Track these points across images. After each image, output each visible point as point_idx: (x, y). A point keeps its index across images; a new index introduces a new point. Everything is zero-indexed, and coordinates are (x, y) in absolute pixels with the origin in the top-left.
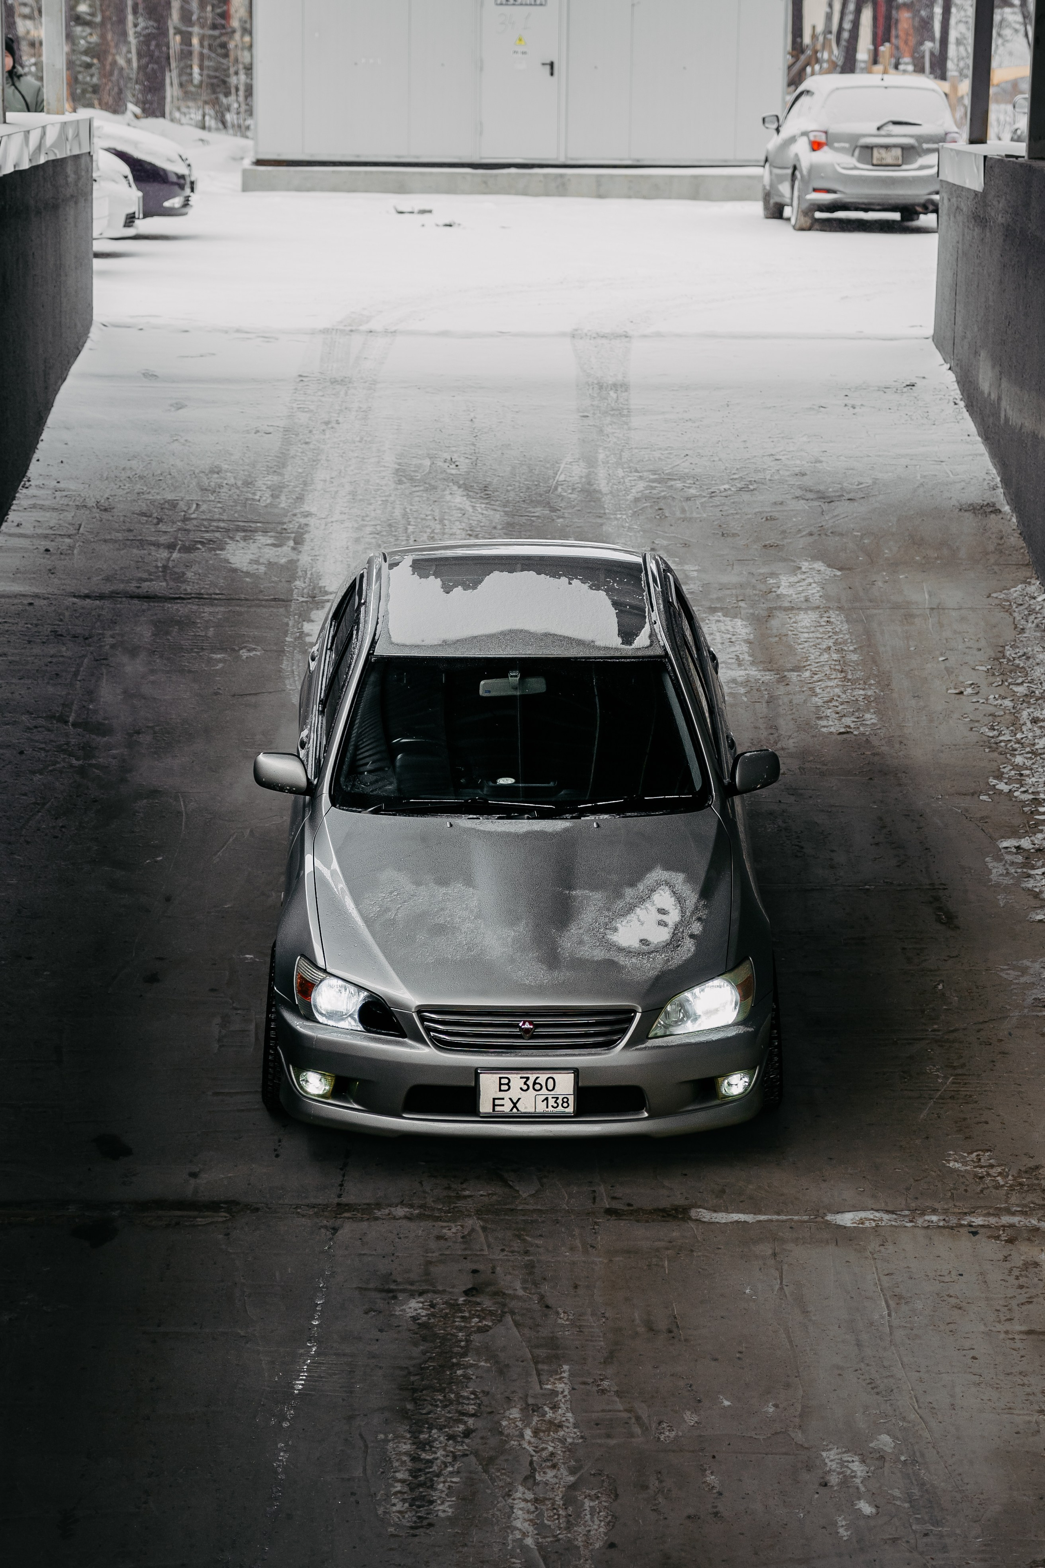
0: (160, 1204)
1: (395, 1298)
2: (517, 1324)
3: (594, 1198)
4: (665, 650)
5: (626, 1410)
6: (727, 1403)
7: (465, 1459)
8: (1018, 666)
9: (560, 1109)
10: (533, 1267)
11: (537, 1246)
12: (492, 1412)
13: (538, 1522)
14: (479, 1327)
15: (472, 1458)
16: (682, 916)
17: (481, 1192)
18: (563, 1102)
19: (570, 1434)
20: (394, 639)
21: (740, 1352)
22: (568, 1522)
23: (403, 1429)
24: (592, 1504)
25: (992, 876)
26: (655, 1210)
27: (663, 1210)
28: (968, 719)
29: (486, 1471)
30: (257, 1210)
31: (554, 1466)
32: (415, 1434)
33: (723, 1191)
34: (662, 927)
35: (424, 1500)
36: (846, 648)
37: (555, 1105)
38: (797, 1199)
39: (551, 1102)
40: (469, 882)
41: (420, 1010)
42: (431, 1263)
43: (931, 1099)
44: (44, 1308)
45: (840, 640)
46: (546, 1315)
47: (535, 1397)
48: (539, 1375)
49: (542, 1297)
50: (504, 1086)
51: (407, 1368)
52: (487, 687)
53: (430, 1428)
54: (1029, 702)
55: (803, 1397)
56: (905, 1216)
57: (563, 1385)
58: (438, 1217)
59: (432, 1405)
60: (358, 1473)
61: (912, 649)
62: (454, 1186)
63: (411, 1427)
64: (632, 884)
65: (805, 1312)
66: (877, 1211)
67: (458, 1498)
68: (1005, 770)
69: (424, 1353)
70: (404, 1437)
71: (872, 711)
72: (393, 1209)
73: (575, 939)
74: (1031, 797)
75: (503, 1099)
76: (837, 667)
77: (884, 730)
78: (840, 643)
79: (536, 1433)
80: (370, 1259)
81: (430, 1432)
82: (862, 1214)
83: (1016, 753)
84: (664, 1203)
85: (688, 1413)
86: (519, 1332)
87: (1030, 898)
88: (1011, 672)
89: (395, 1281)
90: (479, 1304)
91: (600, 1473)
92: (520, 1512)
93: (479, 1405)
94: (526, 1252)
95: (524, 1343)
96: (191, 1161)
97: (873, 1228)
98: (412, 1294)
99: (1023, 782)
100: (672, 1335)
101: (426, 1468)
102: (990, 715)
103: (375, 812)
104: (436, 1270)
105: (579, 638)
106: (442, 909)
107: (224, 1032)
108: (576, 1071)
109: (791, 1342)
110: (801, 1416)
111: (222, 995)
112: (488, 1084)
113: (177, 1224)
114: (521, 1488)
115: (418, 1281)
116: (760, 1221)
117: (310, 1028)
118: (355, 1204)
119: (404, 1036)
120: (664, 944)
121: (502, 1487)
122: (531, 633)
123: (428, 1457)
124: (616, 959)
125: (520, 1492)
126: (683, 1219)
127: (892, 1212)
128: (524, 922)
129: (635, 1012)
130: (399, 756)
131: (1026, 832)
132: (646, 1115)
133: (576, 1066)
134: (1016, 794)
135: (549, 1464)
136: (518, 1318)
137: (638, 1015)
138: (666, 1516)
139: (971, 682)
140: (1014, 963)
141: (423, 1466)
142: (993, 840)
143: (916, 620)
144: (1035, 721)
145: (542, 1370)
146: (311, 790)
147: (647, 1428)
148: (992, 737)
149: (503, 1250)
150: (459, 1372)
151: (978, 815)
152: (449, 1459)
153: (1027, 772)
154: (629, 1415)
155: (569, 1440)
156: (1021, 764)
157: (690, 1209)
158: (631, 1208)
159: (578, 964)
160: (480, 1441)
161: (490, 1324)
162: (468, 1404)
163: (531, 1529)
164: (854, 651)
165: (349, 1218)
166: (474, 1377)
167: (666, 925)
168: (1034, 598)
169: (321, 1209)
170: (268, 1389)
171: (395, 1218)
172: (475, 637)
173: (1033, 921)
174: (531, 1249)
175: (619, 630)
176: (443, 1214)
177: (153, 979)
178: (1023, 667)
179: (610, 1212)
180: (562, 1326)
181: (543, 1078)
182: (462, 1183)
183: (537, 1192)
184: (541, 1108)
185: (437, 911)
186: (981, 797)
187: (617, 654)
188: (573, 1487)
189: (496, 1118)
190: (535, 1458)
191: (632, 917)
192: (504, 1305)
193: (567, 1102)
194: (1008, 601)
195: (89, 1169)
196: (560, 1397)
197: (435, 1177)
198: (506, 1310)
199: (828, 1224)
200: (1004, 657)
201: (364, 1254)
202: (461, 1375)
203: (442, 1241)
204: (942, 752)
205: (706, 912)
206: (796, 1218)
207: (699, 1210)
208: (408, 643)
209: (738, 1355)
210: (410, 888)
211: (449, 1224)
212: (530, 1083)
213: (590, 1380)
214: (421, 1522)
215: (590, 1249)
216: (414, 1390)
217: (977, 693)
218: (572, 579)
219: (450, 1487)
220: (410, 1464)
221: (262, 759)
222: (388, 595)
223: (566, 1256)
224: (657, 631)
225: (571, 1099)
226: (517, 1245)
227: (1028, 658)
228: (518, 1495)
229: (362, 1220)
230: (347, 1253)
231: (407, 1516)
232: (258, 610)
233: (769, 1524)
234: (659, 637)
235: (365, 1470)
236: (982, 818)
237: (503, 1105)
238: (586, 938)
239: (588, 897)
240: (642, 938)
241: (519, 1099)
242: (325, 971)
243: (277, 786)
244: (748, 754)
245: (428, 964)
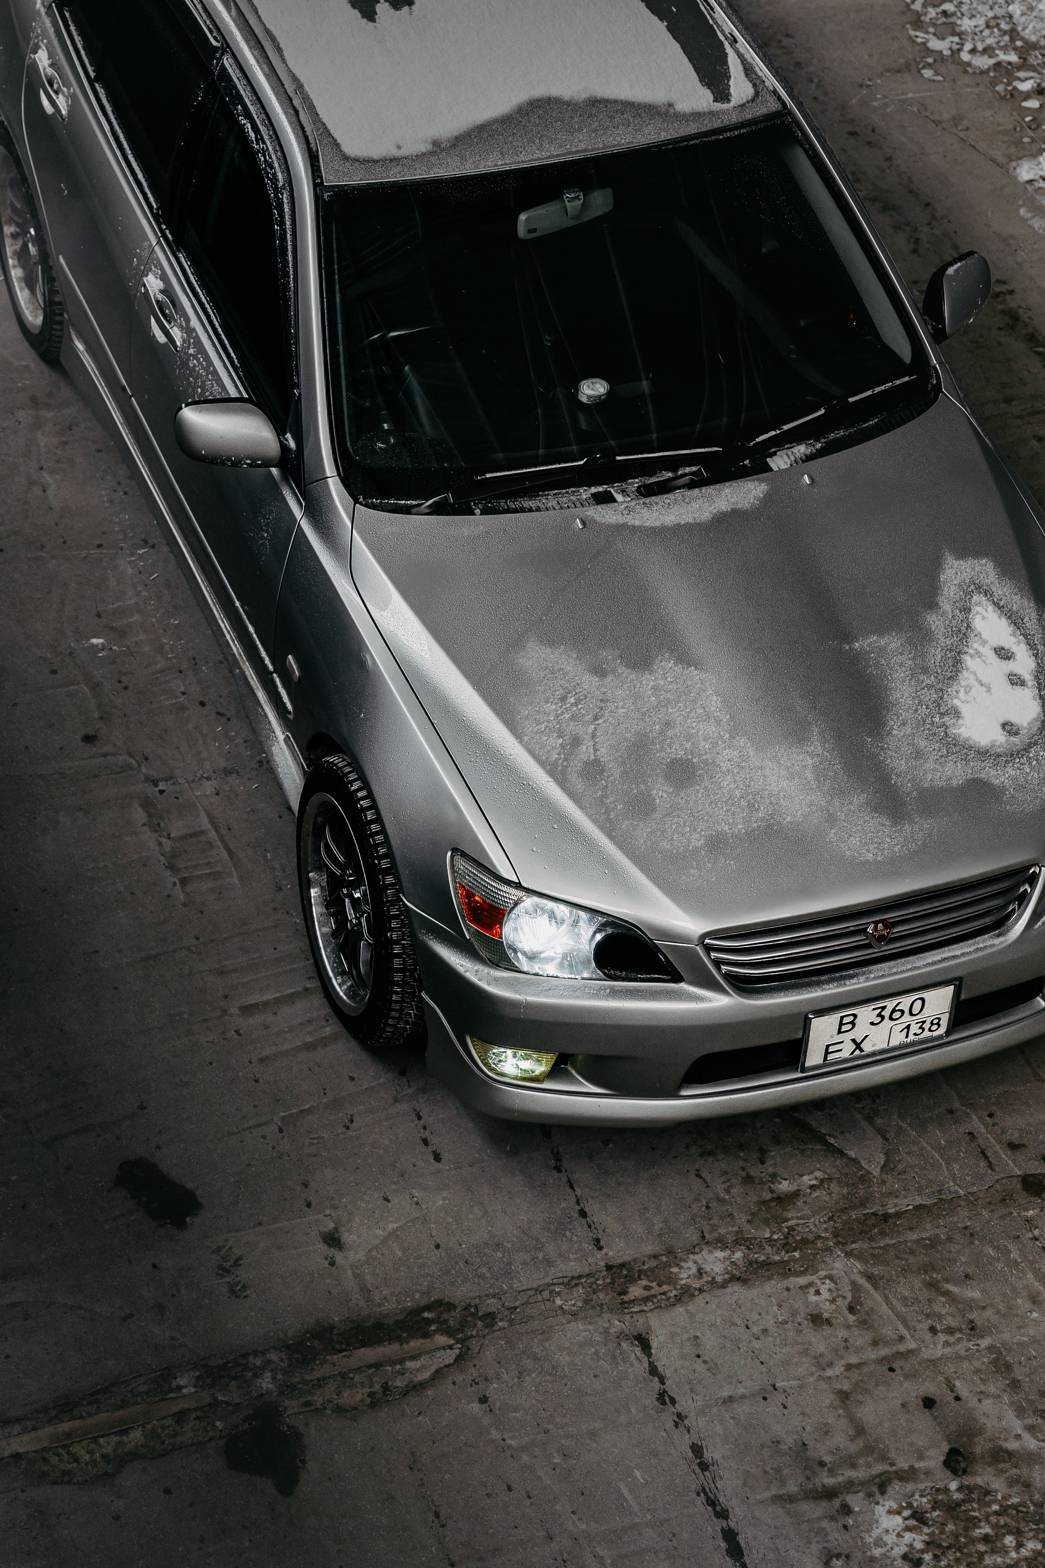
3: (985, 1154)
4: (780, 98)
9: (927, 1034)
10: (1008, 1365)
11: (980, 1307)
16: (1035, 656)
17: (806, 1179)
18: (933, 1024)
20: (346, 146)
30: (492, 1316)
34: (1018, 689)
37: (920, 1031)
39: (915, 1029)
40: (685, 659)
41: (705, 939)
42: (845, 1394)
50: (847, 1026)
52: (530, 223)
58: (780, 1263)
62: (753, 1171)
64: (931, 602)
68: (918, 8)
72: (698, 1257)
73: (906, 750)
74: (990, 60)
75: (842, 1042)
80: (746, 1408)
89: (822, 1464)
90: (989, 1493)
94: (973, 1327)
96: (308, 1204)
98: (871, 1494)
99: (959, 30)
103: (438, 510)
105: (649, 102)
106: (668, 725)
107: (166, 843)
108: (958, 981)
112: (823, 1030)
113: (385, 1387)
115: (856, 1455)
117: (507, 983)
118: (635, 1261)
119: (678, 979)
120: (1039, 724)
122: (568, 103)
124: (984, 776)
128: (816, 730)
129: (1039, 866)
132: (1043, 1003)
133: (957, 971)
134: (965, 57)
137: (1043, 871)
142: (1002, 168)
149: (934, 1330)
151: (946, 114)
159: (933, 800)
165: (645, 1302)
167: (1023, 683)
169: (590, 1289)
172: (482, 128)
174: (975, 1317)
176: (783, 1254)
179: (1030, 1186)
181: (905, 1002)
183: (887, 1156)
184: (898, 1038)
185: (662, 732)
187: (717, 124)
189: (828, 1068)
191: (966, 677)
193: (938, 1022)
195: (154, 1265)
201: (730, 1399)
203: (828, 1330)
208: (376, 154)
210: (589, 682)
211: (808, 1279)
212: (886, 1013)
221: (191, 416)
224: (748, 57)
225: (946, 1018)
226: (945, 1310)
229: (668, 1300)
234: (760, 74)
236: (954, 119)
237: (841, 1050)
238: (923, 744)
239: (882, 650)
240: (1002, 721)
241: (866, 1037)
242: (518, 886)
243: (229, 459)
244: (951, 271)
245: (697, 850)
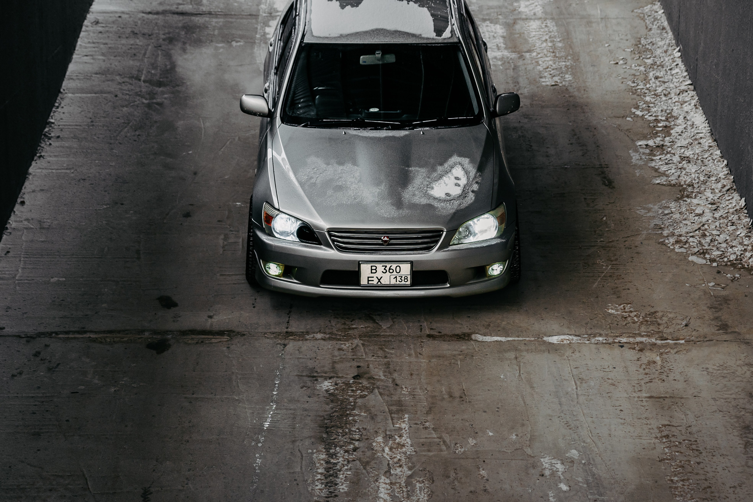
0: (193, 332)
1: (317, 380)
2: (381, 394)
3: (421, 329)
4: (459, 39)
5: (438, 438)
6: (491, 434)
7: (354, 462)
8: (648, 49)
9: (403, 282)
10: (389, 364)
11: (392, 354)
12: (368, 439)
13: (392, 494)
14: (361, 395)
15: (358, 462)
16: (468, 181)
17: (362, 326)
18: (405, 279)
19: (409, 450)
20: (315, 34)
21: (498, 408)
22: (408, 494)
23: (321, 447)
24: (420, 485)
25: (632, 160)
26: (453, 335)
27: (457, 335)
28: (620, 77)
29: (365, 469)
30: (244, 335)
31: (400, 466)
32: (327, 450)
33: (489, 325)
34: (457, 187)
35: (332, 483)
36: (555, 40)
37: (401, 280)
38: (528, 329)
39: (399, 279)
40: (355, 163)
41: (329, 231)
42: (335, 362)
43: (599, 277)
44: (133, 385)
45: (552, 36)
46: (396, 389)
47: (390, 431)
48: (392, 419)
49: (394, 380)
50: (374, 270)
51: (323, 416)
52: (364, 59)
53: (336, 447)
54: (653, 68)
55: (531, 431)
56: (585, 338)
57: (405, 425)
58: (339, 339)
59: (336, 435)
60: (298, 469)
61: (591, 40)
62: (347, 323)
63: (325, 446)
64: (441, 164)
65: (532, 387)
66: (570, 335)
67: (350, 482)
68: (640, 104)
69: (332, 408)
70: (322, 451)
71: (569, 73)
72: (315, 334)
73: (411, 193)
74: (654, 118)
75: (373, 277)
76: (551, 50)
77: (575, 84)
78: (552, 38)
79: (391, 449)
80: (303, 360)
81: (336, 449)
82: (562, 337)
83: (646, 95)
84: (458, 332)
85: (471, 439)
86: (382, 398)
87: (653, 171)
88: (644, 52)
89: (316, 372)
90: (361, 383)
91: (424, 470)
92: (383, 489)
93: (361, 435)
94: (386, 357)
95: (384, 404)
96: (209, 310)
97: (568, 344)
98: (326, 379)
99: (650, 111)
100: (462, 399)
101: (333, 467)
102: (632, 75)
103: (305, 126)
104: (338, 366)
105: (413, 33)
106: (341, 177)
107: (225, 243)
108: (412, 263)
109: (525, 403)
110: (530, 440)
111: (224, 224)
112: (365, 270)
113: (202, 342)
114: (383, 477)
115: (328, 372)
116: (509, 341)
117: (271, 240)
118: (295, 332)
119: (321, 244)
120: (458, 196)
121: (373, 477)
122: (387, 30)
123: (334, 462)
124: (433, 204)
125: (383, 479)
126: (468, 340)
127: (579, 336)
128: (384, 184)
129: (443, 231)
130: (317, 97)
131: (651, 137)
132: (448, 285)
133: (411, 260)
134: (646, 117)
135: (398, 465)
136: (381, 391)
137: (445, 233)
138: (459, 491)
139: (622, 57)
140: (644, 206)
141: (332, 466)
142: (633, 141)
143: (594, 25)
144: (656, 78)
145: (394, 417)
146: (271, 115)
147: (449, 447)
148: (634, 87)
149: (373, 356)
150: (351, 418)
151: (626, 128)
152: (346, 463)
153: (652, 105)
154: (440, 440)
155: (408, 453)
156: (649, 101)
157: (471, 334)
158: (441, 334)
159: (413, 206)
160: (361, 453)
161: (367, 394)
162: (355, 435)
163: (388, 498)
164: (560, 41)
165: (292, 339)
166: (358, 421)
167: (459, 186)
168: (657, 12)
169: (277, 335)
170: (250, 426)
171: (316, 339)
172: (357, 33)
173: (654, 184)
174: (388, 355)
175: (435, 29)
176: (341, 337)
177: (187, 215)
178: (650, 49)
179: (429, 336)
180: (405, 395)
181: (394, 266)
182: (351, 321)
183: (391, 326)
184: (393, 282)
185: (338, 179)
186: (628, 119)
187: (433, 42)
188: (410, 477)
189: (369, 287)
190: (390, 462)
191: (441, 181)
192: (374, 384)
193: (407, 279)
194: (643, 14)
195: (155, 314)
196: (404, 431)
197: (338, 318)
198: (375, 386)
199: (544, 342)
200: (640, 44)
201: (300, 358)
202: (352, 420)
203: (341, 351)
204: (606, 95)
205: (480, 179)
206: (528, 339)
207: (477, 335)
208: (322, 36)
209: (497, 409)
210: (324, 166)
211: (345, 342)
212: (387, 269)
213: (419, 422)
214: (331, 494)
215: (419, 355)
216: (327, 428)
217: (626, 63)
218: (409, 1)
219: (346, 477)
220: (325, 465)
221: (244, 98)
222: (311, 10)
223: (406, 359)
224: (455, 29)
225: (409, 277)
226: (380, 353)
227: (653, 44)
228: (382, 481)
229: (299, 340)
230: (291, 357)
231: (323, 491)
232: (241, 21)
233: (513, 496)
234: (456, 32)
235: (301, 468)
236: (628, 130)
237: (373, 281)
238: (417, 193)
239: (418, 171)
240: (446, 193)
241: (382, 277)
242: (279, 210)
243: (253, 112)
244: (503, 95)
245: (333, 206)
